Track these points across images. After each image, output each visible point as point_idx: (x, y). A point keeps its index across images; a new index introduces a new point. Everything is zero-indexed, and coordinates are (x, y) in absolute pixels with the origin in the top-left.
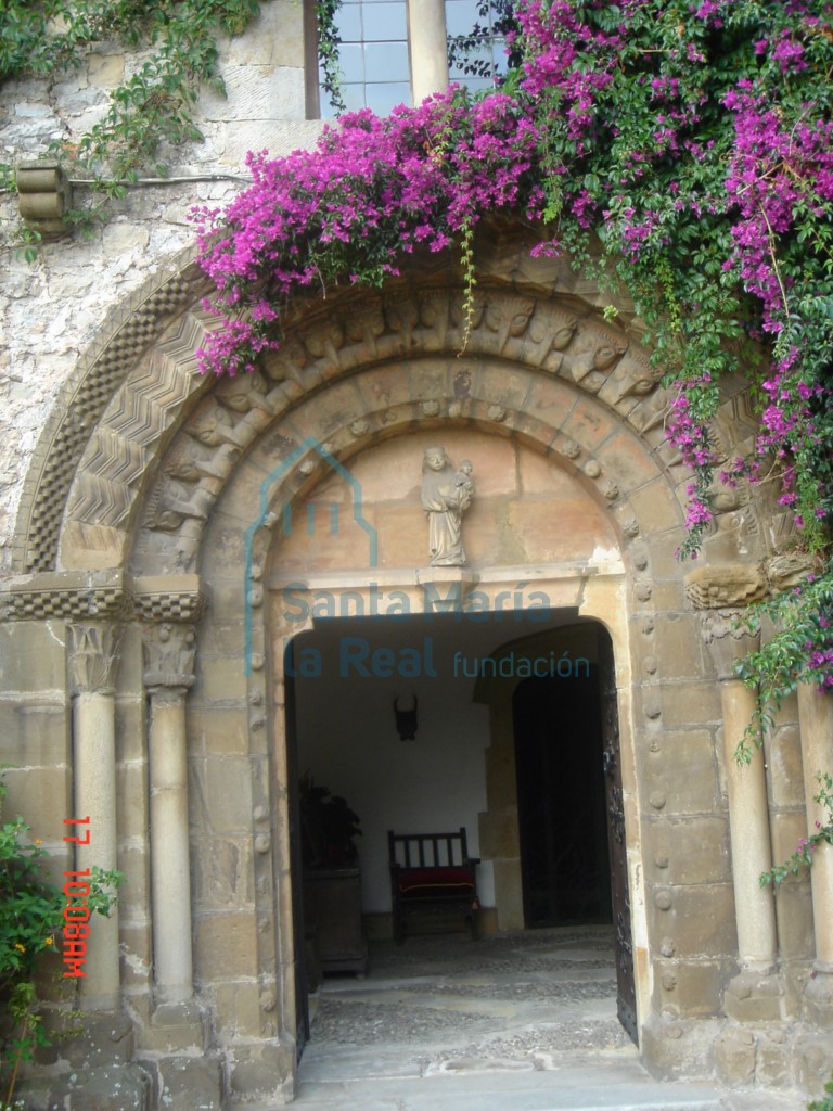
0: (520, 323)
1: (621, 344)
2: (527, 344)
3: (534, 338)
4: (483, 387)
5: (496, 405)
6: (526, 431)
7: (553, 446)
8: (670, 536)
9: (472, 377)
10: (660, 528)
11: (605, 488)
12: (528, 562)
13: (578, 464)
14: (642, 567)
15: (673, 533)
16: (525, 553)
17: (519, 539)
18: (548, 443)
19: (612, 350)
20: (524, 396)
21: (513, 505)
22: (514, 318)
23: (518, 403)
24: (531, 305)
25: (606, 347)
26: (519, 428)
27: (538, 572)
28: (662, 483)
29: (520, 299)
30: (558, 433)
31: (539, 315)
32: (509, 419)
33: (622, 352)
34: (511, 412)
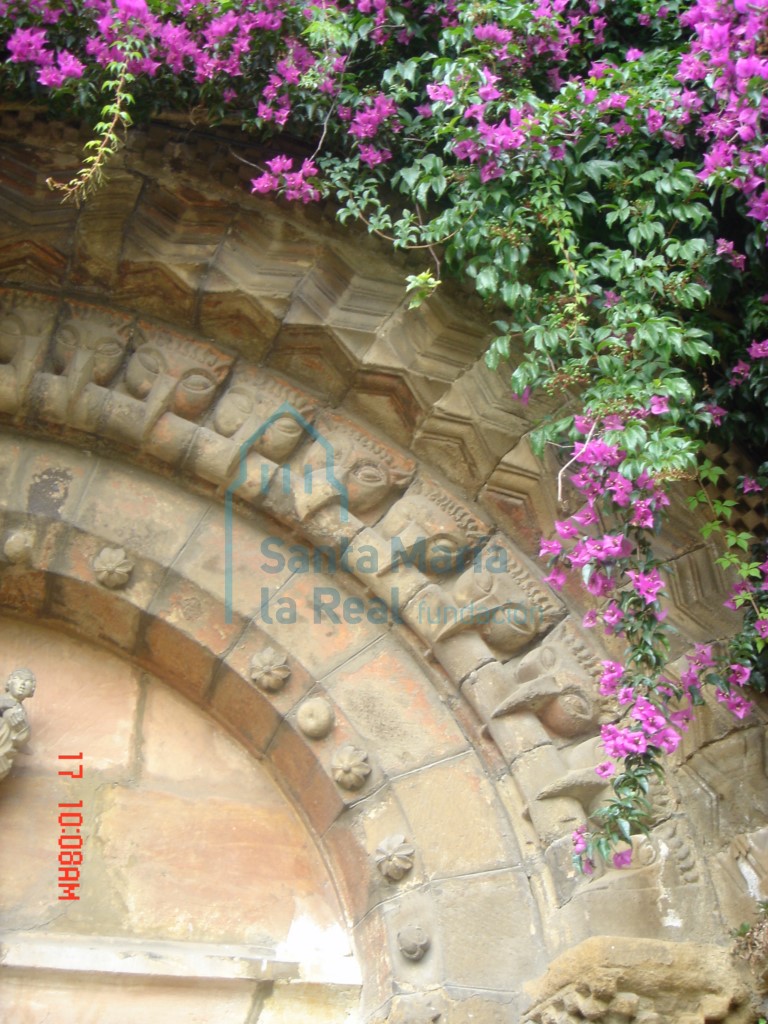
0: (197, 389)
1: (402, 464)
2: (206, 432)
3: (222, 422)
4: (92, 508)
5: (116, 546)
6: (172, 619)
7: (231, 660)
8: (486, 887)
9: (74, 486)
10: (462, 864)
11: (337, 759)
12: (130, 932)
13: (280, 704)
14: (416, 955)
15: (493, 878)
16: (125, 909)
17: (118, 874)
18: (218, 652)
19: (382, 474)
20: (181, 540)
21: (114, 796)
22: (187, 374)
23: (166, 553)
24: (226, 361)
25: (370, 464)
26: (156, 610)
27: (153, 956)
28: (471, 764)
29: (206, 347)
30: (245, 625)
31: (238, 383)
32: (139, 587)
33: (401, 482)
34: (148, 569)
